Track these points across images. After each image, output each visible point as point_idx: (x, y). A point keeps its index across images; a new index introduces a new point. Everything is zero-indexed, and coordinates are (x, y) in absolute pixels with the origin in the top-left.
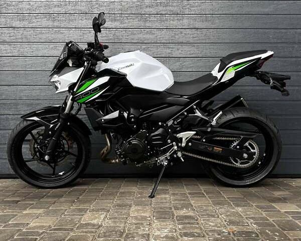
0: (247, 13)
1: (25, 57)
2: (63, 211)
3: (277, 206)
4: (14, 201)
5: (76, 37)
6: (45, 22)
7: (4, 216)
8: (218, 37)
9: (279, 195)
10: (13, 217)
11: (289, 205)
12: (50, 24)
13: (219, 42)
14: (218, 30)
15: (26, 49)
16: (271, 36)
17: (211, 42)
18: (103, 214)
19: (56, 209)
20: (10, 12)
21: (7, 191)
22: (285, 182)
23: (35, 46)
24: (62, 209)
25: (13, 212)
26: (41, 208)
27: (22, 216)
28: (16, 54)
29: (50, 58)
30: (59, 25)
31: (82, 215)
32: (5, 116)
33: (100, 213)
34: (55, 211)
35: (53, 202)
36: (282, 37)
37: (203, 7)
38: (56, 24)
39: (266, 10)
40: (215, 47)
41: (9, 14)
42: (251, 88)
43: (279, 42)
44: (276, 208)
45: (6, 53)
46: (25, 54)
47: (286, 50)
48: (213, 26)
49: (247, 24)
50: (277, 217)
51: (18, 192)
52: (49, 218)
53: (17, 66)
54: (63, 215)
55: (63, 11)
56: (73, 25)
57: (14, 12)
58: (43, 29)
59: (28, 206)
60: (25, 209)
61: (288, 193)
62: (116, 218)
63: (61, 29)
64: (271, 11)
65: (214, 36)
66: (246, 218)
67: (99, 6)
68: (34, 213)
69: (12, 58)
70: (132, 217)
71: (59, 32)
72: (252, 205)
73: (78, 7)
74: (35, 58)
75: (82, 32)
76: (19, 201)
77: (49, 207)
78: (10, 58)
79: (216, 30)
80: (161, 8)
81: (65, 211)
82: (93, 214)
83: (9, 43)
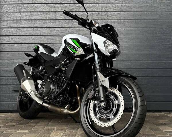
0: (144, 19)
1: (18, 44)
2: (39, 131)
3: (161, 128)
4: (12, 125)
5: (47, 33)
6: (29, 24)
7: (6, 133)
8: (127, 33)
9: (162, 122)
10: (11, 135)
11: (167, 127)
12: (32, 25)
13: (128, 35)
14: (127, 29)
15: (19, 40)
16: (157, 32)
17: (124, 35)
18: (62, 132)
19: (36, 130)
20: (9, 18)
21: (8, 120)
22: (166, 114)
23: (23, 38)
24: (39, 130)
25: (11, 131)
26: (27, 129)
27: (16, 134)
28: (13, 42)
29: (32, 44)
30: (37, 26)
31: (51, 133)
32: (6, 77)
33: (61, 132)
34: (35, 131)
35: (34, 126)
36: (164, 32)
37: (119, 16)
38: (35, 25)
39: (155, 17)
40: (126, 38)
41: (9, 20)
42: (146, 61)
43: (162, 35)
44: (160, 129)
45: (7, 42)
46: (18, 42)
47: (166, 40)
48: (125, 27)
49: (144, 25)
50: (161, 134)
51: (14, 120)
52: (32, 135)
53: (14, 49)
54: (40, 133)
55: (39, 18)
56: (45, 26)
57: (12, 18)
58: (28, 28)
59: (20, 128)
60: (18, 130)
61: (167, 121)
62: (69, 135)
63: (38, 28)
64: (158, 18)
65: (125, 32)
66: (144, 135)
67: (60, 15)
68: (23, 132)
69: (11, 44)
70: (79, 134)
71: (37, 30)
72: (147, 128)
73: (48, 16)
74: (23, 44)
75: (50, 30)
76: (14, 125)
77: (32, 128)
78: (9, 44)
79: (126, 28)
80: (95, 16)
81: (41, 131)
82: (57, 133)
83: (9, 36)
